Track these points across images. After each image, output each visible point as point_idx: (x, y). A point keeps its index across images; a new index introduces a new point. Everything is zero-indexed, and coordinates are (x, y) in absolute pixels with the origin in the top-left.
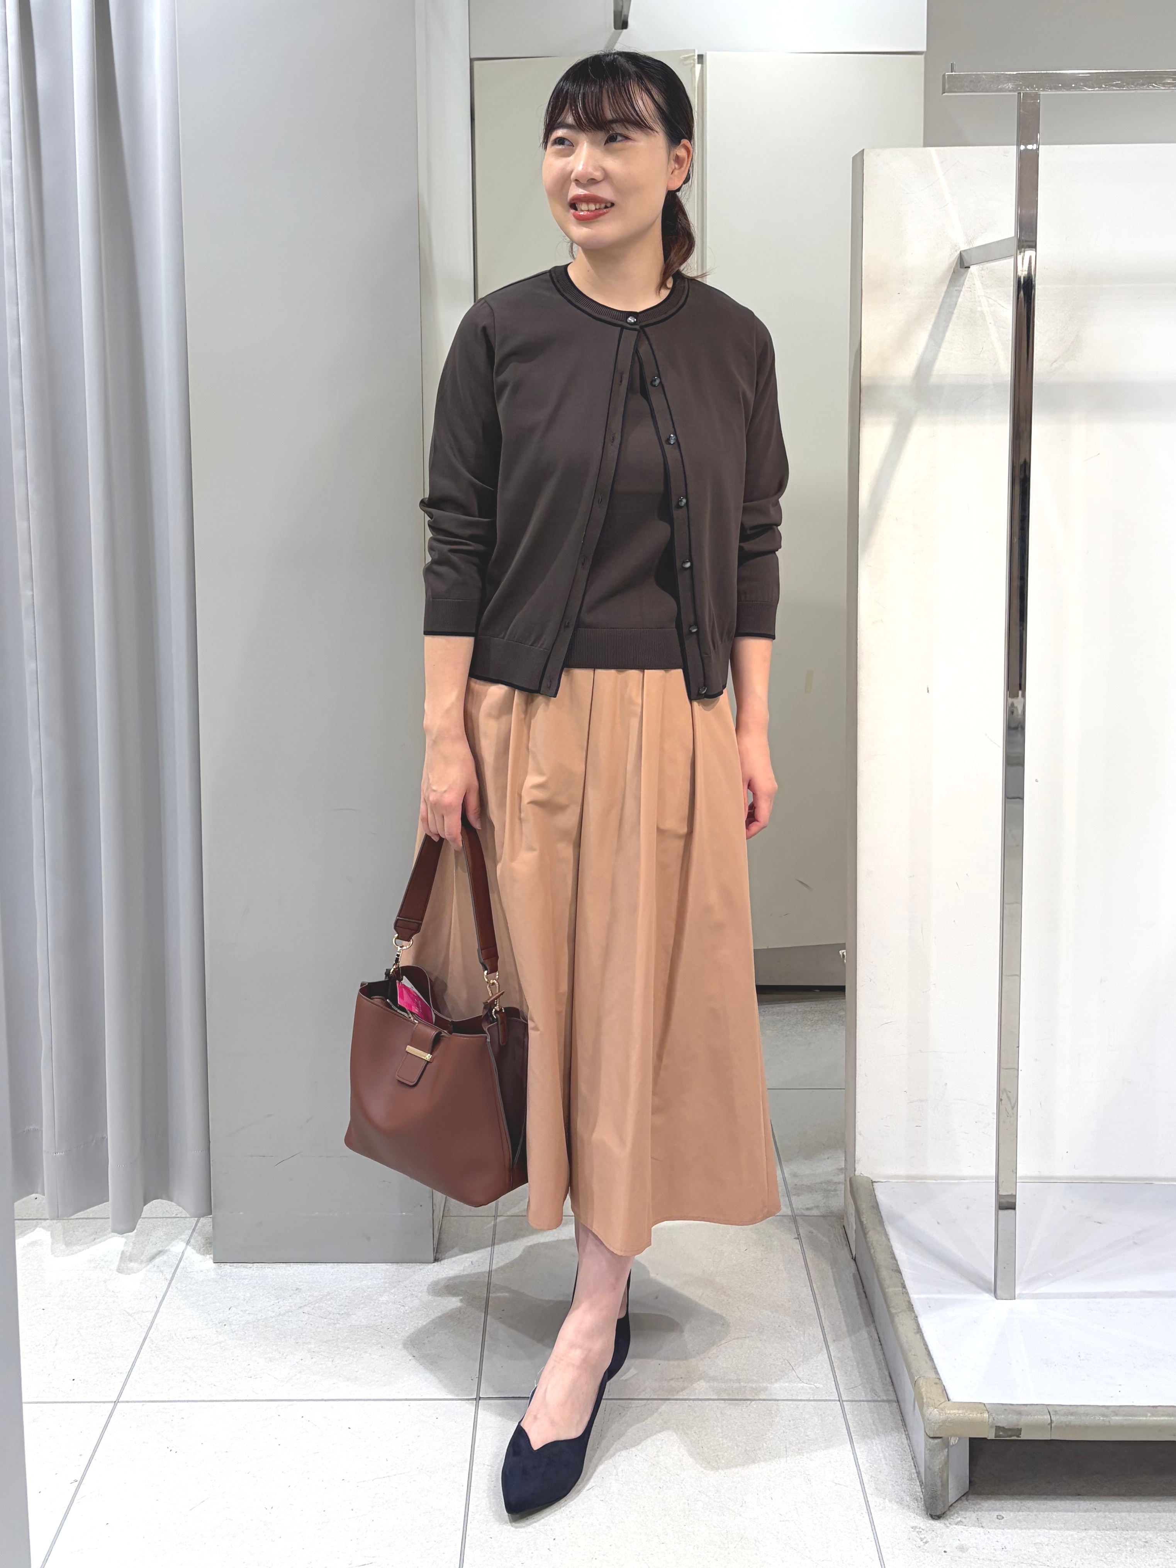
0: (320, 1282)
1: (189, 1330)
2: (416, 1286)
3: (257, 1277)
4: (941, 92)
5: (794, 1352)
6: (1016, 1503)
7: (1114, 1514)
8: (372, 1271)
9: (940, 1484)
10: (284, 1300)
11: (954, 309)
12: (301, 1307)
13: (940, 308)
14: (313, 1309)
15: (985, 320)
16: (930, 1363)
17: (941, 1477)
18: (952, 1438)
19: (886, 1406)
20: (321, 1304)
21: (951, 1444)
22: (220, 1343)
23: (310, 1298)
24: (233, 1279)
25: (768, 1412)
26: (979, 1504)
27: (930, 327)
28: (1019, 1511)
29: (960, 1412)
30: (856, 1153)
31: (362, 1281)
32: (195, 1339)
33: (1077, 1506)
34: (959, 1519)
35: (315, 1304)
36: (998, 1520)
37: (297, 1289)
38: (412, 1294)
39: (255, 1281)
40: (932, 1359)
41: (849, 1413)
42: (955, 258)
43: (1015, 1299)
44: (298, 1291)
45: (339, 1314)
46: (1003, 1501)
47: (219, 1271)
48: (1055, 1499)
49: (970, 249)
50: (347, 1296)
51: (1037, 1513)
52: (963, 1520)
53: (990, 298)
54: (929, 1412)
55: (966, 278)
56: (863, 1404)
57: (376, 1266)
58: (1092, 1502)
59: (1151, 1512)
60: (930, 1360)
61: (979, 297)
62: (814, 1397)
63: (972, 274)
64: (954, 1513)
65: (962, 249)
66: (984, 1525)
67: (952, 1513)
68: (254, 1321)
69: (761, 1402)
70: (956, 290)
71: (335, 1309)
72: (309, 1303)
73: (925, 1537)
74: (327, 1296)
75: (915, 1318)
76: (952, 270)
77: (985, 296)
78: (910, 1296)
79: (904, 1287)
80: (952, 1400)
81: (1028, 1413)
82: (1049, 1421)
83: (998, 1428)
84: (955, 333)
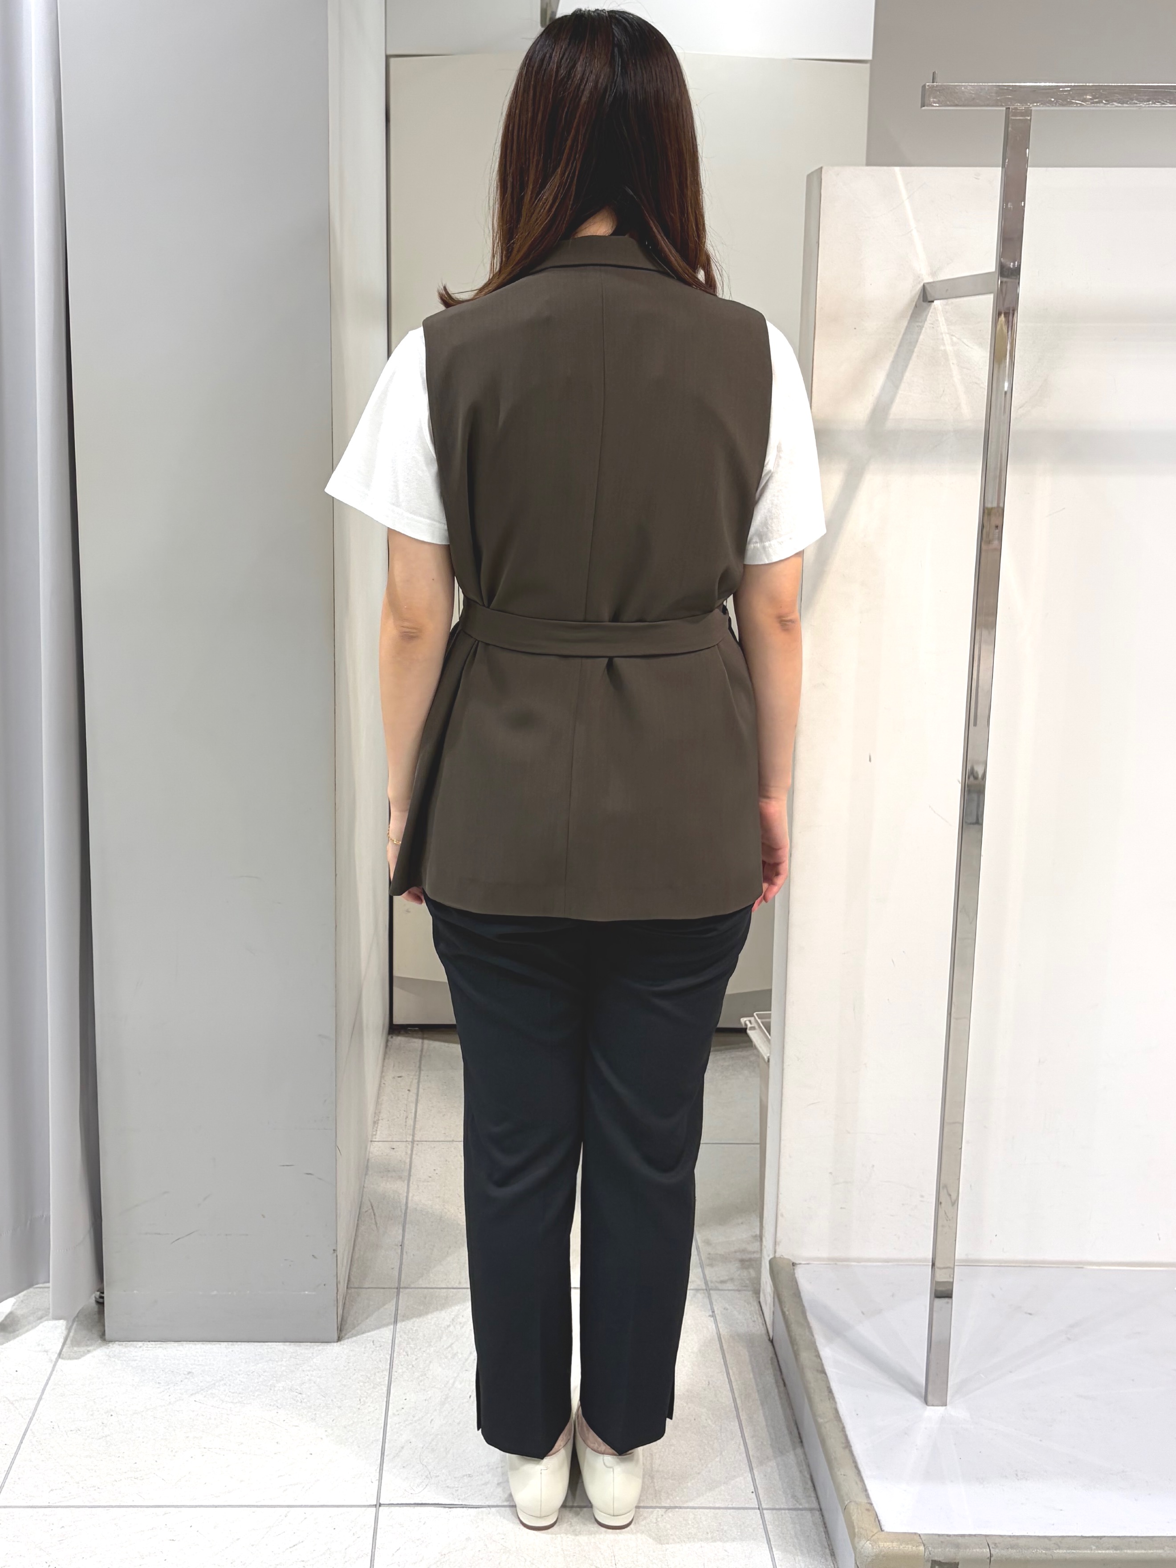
0: (213, 1365)
1: (74, 1422)
2: (315, 1370)
3: (146, 1358)
4: (919, 107)
5: (711, 1451)
10: (174, 1385)
11: (915, 347)
12: (191, 1395)
13: (900, 346)
14: (205, 1397)
15: (947, 360)
16: (858, 1484)
19: (808, 1515)
20: (214, 1391)
22: (104, 1437)
23: (202, 1385)
24: (121, 1360)
25: (685, 1522)
27: (887, 365)
29: (895, 1544)
30: (778, 1235)
31: (258, 1364)
32: (79, 1432)
35: (207, 1391)
37: (189, 1373)
38: (310, 1380)
39: (145, 1363)
40: (860, 1480)
41: (769, 1523)
42: (919, 290)
43: (946, 1405)
44: (190, 1375)
45: (232, 1402)
49: (933, 282)
50: (242, 1382)
53: (952, 335)
54: (861, 1544)
55: (929, 312)
56: (785, 1513)
57: (273, 1346)
61: (942, 334)
62: (732, 1505)
63: (935, 308)
65: (926, 281)
69: (677, 1510)
70: (917, 326)
71: (229, 1396)
72: (202, 1390)
74: (220, 1381)
75: (843, 1429)
76: (914, 304)
77: (948, 333)
78: (837, 1400)
79: (830, 1391)
80: (884, 1530)
81: (966, 1546)
82: (989, 1556)
83: (934, 1563)
84: (914, 373)
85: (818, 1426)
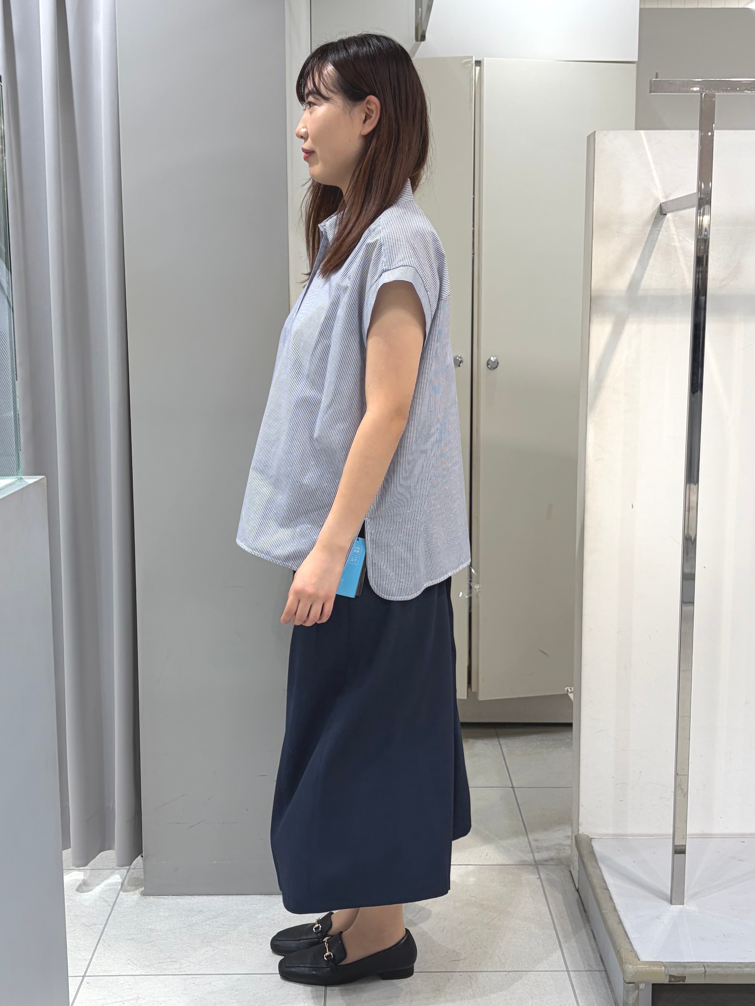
0: (215, 907)
1: (129, 935)
3: (172, 904)
4: (649, 91)
8: (251, 900)
10: (191, 917)
11: (655, 243)
12: (203, 921)
13: (646, 242)
14: (212, 922)
15: (676, 251)
16: (627, 940)
18: (641, 984)
19: (598, 974)
20: (217, 920)
21: (640, 988)
22: (151, 942)
23: (209, 916)
24: (155, 905)
25: (520, 978)
27: (639, 256)
29: (646, 966)
30: (580, 819)
31: (244, 906)
32: (133, 940)
35: (213, 920)
37: (200, 911)
39: (171, 906)
40: (628, 938)
41: (575, 979)
42: (656, 208)
43: (683, 904)
44: (200, 912)
45: (230, 925)
47: (145, 900)
49: (667, 202)
50: (235, 915)
53: (679, 235)
54: (626, 967)
55: (663, 223)
56: (583, 974)
60: (628, 939)
61: (672, 235)
62: (551, 970)
63: (668, 219)
65: (662, 202)
68: (172, 930)
70: (657, 230)
71: (228, 922)
72: (209, 919)
74: (221, 914)
75: (618, 916)
76: (655, 215)
77: (676, 235)
78: (615, 903)
79: (611, 898)
80: (641, 960)
81: (690, 967)
82: (704, 972)
83: (671, 976)
84: (655, 260)
85: (602, 914)
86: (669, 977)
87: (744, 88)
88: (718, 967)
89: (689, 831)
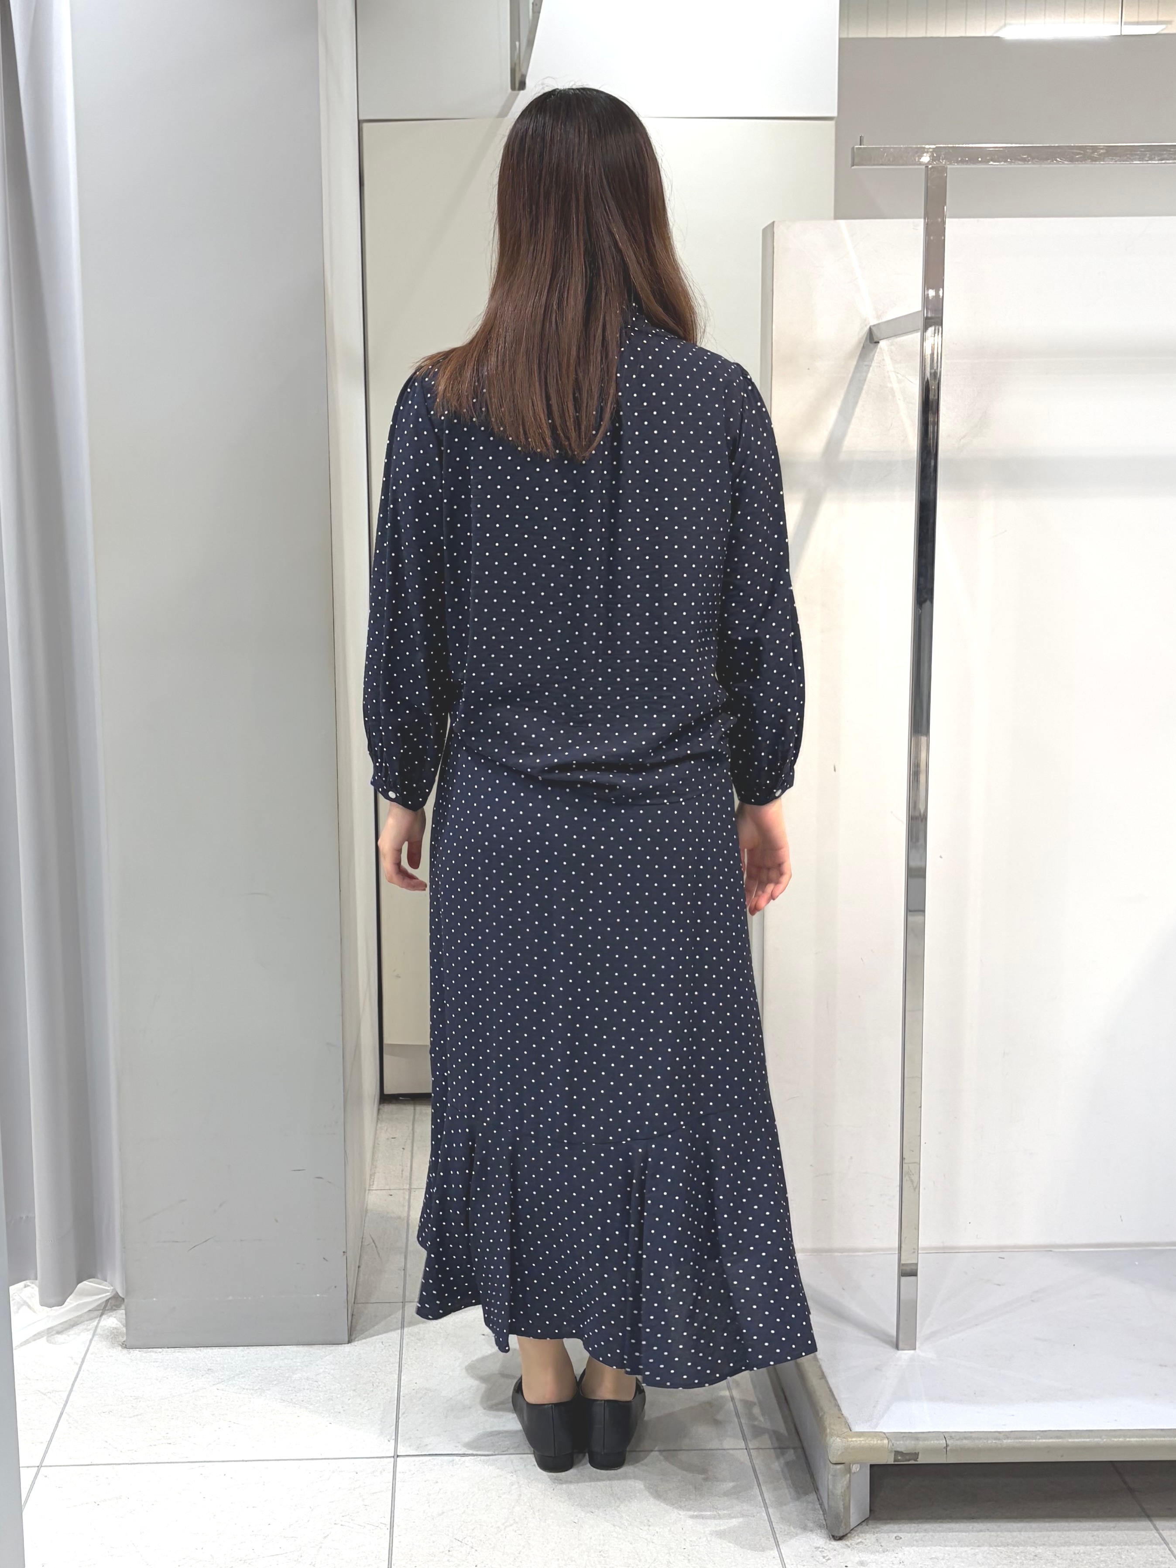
0: (231, 1363)
1: (105, 1406)
2: (328, 1364)
3: (166, 1359)
4: (850, 166)
6: (914, 1526)
7: (1006, 1533)
8: (282, 1353)
9: (842, 1506)
10: (196, 1379)
11: (864, 385)
12: (214, 1385)
13: (850, 382)
14: (226, 1386)
15: (894, 396)
16: (834, 1403)
17: (843, 1500)
18: (854, 1466)
19: (794, 1452)
20: (234, 1382)
21: (853, 1471)
23: (222, 1377)
26: (878, 1528)
27: (839, 403)
28: (916, 1532)
29: (862, 1439)
31: (273, 1361)
32: (111, 1414)
33: (971, 1527)
34: (860, 1540)
35: (228, 1382)
36: (896, 1541)
39: (166, 1364)
40: (835, 1399)
41: (756, 1459)
42: (864, 332)
43: (915, 1348)
44: (209, 1371)
45: (253, 1390)
46: (901, 1525)
47: (128, 1355)
48: (948, 1522)
49: (879, 324)
50: (259, 1374)
51: (934, 1534)
52: (863, 1541)
53: (898, 373)
54: (831, 1441)
55: (874, 356)
56: (770, 1452)
57: (287, 1348)
58: (985, 1524)
59: (1041, 1531)
61: (887, 372)
63: (881, 349)
64: (855, 1536)
65: (872, 324)
66: (883, 1544)
67: (853, 1535)
68: (169, 1397)
70: (866, 366)
71: (249, 1385)
72: (223, 1381)
73: (827, 1556)
74: (239, 1374)
76: (862, 345)
77: (895, 372)
80: (853, 1431)
81: (925, 1439)
82: (945, 1445)
83: (897, 1453)
84: (864, 409)
86: (895, 1455)
87: (988, 158)
88: (966, 1438)
89: (923, 1242)
